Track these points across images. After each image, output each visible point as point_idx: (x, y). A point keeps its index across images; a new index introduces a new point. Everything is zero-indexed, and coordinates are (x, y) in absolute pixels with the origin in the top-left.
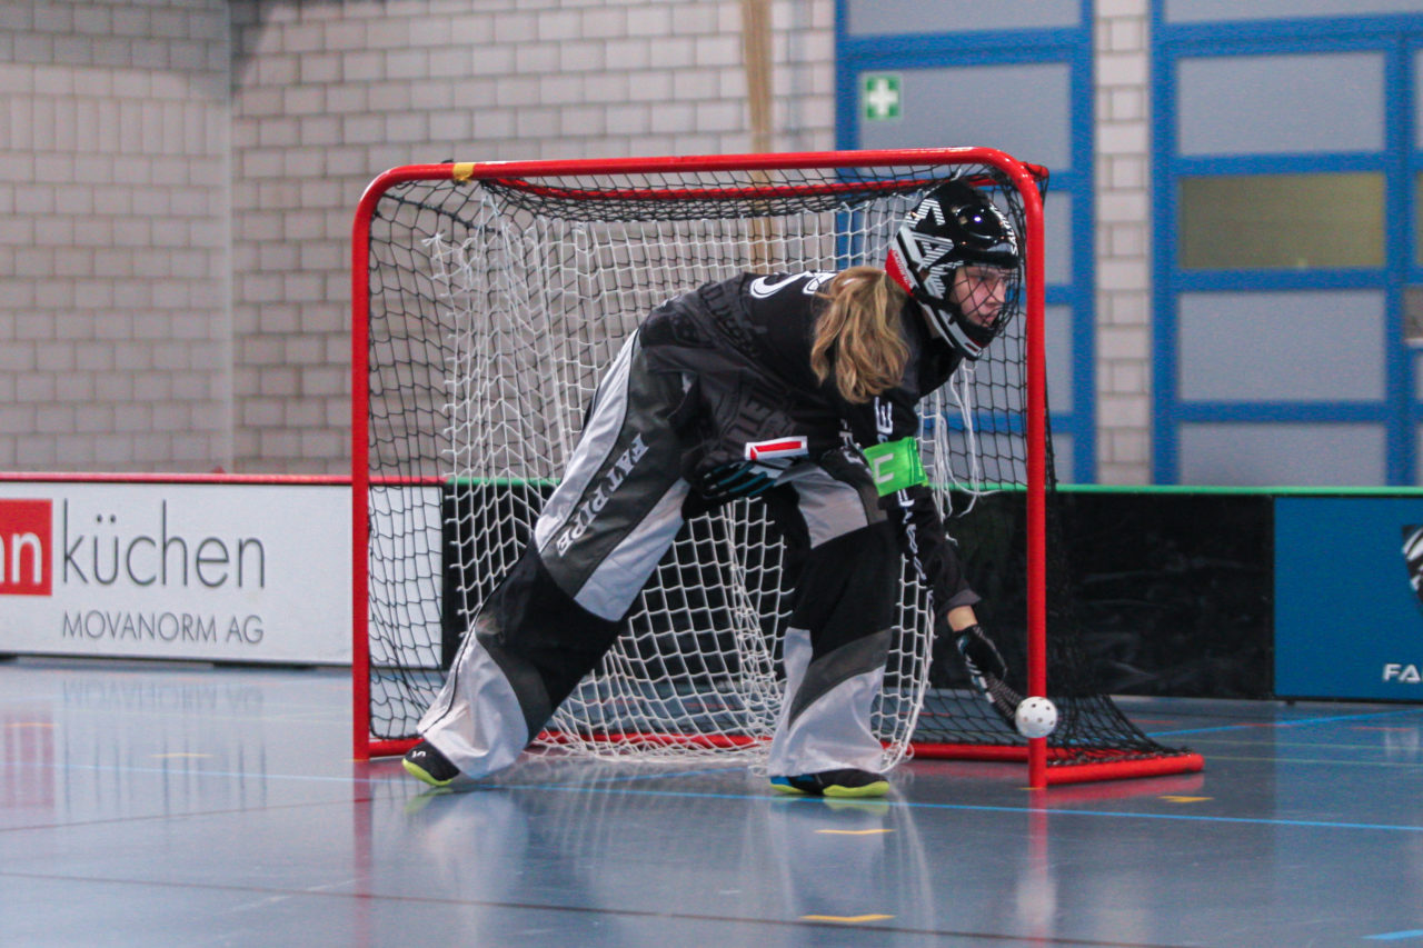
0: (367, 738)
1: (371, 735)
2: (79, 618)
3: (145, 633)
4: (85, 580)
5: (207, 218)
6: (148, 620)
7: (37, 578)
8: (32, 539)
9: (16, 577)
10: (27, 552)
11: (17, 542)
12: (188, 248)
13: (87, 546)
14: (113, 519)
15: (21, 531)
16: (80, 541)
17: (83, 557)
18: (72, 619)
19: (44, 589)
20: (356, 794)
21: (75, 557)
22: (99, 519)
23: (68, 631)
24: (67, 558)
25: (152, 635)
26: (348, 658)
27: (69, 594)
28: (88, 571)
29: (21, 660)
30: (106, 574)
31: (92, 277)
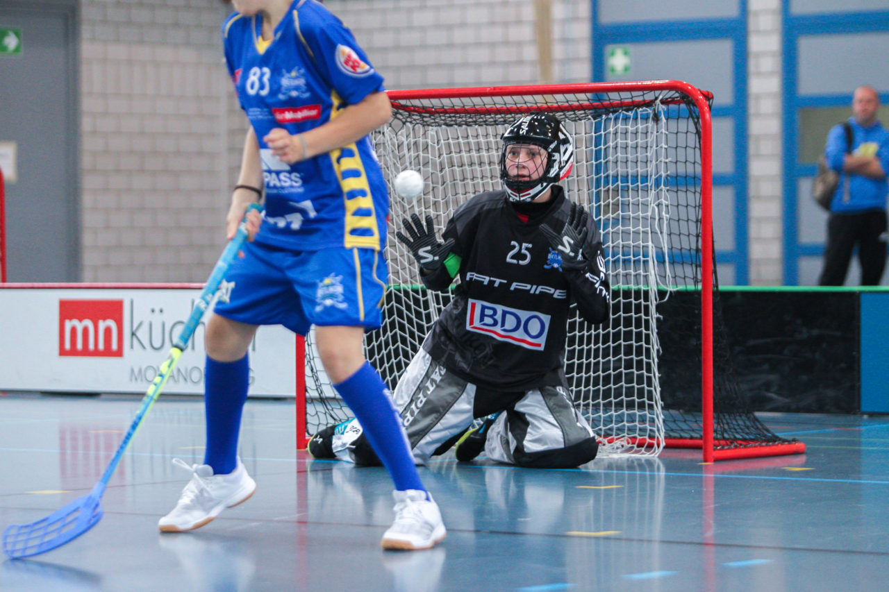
0: (305, 436)
1: (307, 434)
2: (140, 371)
3: (181, 380)
4: (144, 347)
5: (213, 135)
6: (183, 371)
7: (115, 346)
8: (111, 323)
9: (101, 346)
10: (108, 331)
11: (102, 325)
12: (200, 153)
13: (145, 328)
14: (161, 311)
15: (104, 319)
16: (140, 325)
17: (143, 334)
18: (136, 371)
19: (119, 353)
20: (298, 468)
21: (139, 334)
22: (153, 311)
23: (134, 378)
24: (133, 334)
25: (185, 380)
26: (293, 393)
27: (134, 356)
28: (146, 342)
29: (103, 397)
30: (157, 344)
31: (142, 171)
